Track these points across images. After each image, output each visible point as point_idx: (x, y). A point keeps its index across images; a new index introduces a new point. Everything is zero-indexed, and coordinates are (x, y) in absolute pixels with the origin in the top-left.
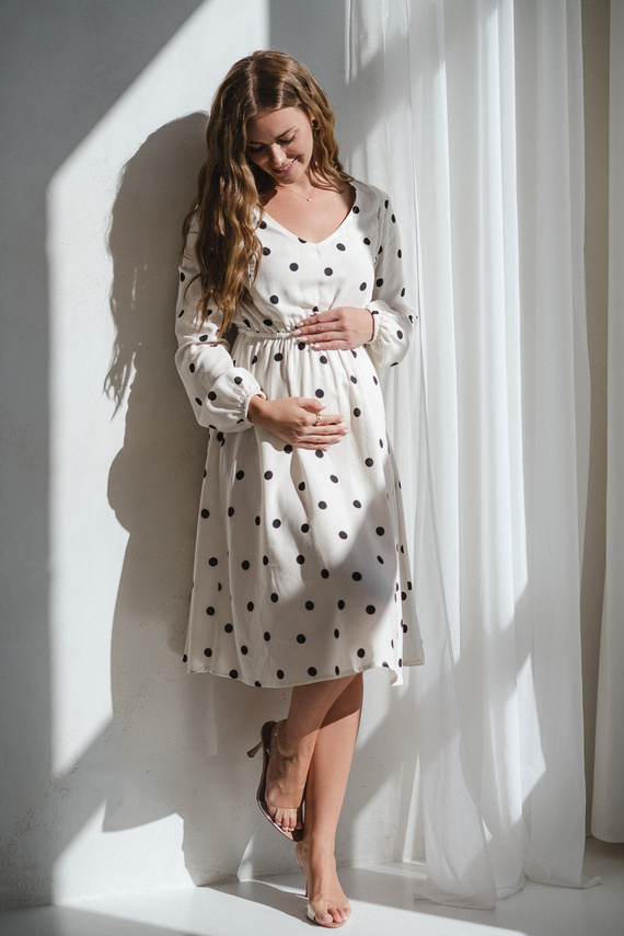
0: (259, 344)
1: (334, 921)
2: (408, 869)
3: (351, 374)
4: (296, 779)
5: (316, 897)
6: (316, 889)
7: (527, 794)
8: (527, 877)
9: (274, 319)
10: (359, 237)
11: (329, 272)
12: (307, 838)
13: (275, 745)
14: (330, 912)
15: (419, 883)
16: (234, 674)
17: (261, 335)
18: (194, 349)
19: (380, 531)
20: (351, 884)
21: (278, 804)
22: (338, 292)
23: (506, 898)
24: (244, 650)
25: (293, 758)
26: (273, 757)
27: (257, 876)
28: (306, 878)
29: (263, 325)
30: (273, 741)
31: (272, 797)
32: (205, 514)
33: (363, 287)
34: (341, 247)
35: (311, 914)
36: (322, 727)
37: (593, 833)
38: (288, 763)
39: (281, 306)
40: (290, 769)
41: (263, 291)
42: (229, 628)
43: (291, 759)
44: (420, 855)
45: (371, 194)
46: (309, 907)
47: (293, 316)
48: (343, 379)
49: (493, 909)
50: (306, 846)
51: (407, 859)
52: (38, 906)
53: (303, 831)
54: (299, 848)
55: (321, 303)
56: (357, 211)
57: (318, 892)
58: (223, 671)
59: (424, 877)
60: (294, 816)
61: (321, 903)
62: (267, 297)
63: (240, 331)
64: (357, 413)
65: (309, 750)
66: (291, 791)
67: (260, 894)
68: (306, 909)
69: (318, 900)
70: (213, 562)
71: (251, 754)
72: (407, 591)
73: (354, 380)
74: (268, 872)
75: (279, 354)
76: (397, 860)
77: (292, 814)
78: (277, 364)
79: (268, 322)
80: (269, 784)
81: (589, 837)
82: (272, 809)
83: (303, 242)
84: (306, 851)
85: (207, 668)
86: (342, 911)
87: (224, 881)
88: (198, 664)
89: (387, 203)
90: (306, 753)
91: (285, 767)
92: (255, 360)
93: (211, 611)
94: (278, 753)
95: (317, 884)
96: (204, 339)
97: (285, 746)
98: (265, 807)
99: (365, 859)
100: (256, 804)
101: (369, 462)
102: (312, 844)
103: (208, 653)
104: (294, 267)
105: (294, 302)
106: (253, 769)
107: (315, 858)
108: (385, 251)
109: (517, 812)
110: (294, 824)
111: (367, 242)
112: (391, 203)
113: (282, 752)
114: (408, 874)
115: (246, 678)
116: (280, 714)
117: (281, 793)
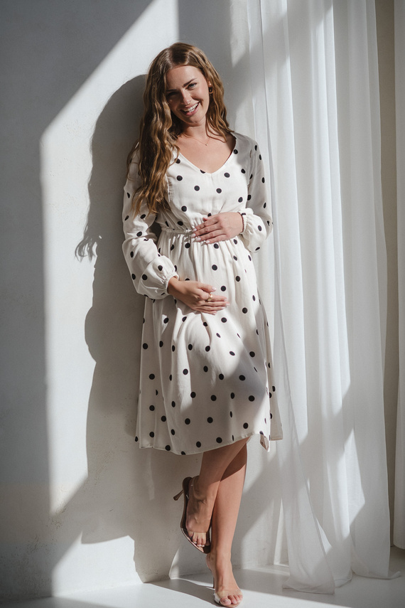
0: (174, 237)
1: (232, 603)
2: (278, 568)
3: (234, 254)
4: (205, 513)
5: (220, 588)
6: (220, 583)
7: (352, 520)
8: (354, 573)
9: (184, 221)
10: (239, 168)
11: (219, 191)
12: (213, 551)
13: (192, 492)
14: (229, 598)
15: (285, 578)
16: (168, 448)
17: (176, 231)
18: (134, 242)
19: (252, 354)
20: (242, 580)
21: (194, 529)
22: (225, 203)
23: (341, 586)
24: (173, 432)
25: (203, 500)
26: (190, 500)
27: (182, 575)
28: (213, 576)
29: (177, 225)
30: (190, 489)
31: (190, 525)
32: (145, 346)
33: (240, 200)
34: (227, 175)
35: (217, 599)
36: (222, 480)
37: (395, 543)
38: (200, 503)
39: (188, 213)
40: (202, 507)
41: (177, 203)
42: (164, 419)
43: (202, 501)
44: (285, 560)
45: (246, 141)
46: (215, 594)
47: (196, 219)
48: (228, 258)
49: (333, 594)
50: (212, 556)
51: (277, 563)
52: (43, 597)
53: (211, 547)
54: (209, 558)
55: (213, 211)
56: (236, 152)
57: (221, 586)
58: (161, 446)
59: (288, 574)
60: (204, 538)
61: (224, 592)
62: (179, 207)
63: (163, 229)
64: (238, 279)
65: (213, 495)
66: (203, 521)
67: (184, 588)
68: (214, 597)
69: (222, 590)
70: (152, 377)
71: (176, 498)
72: (272, 392)
73: (235, 258)
74: (189, 573)
75: (188, 244)
76: (270, 563)
77: (203, 536)
78: (186, 250)
79: (180, 223)
80: (188, 517)
81: (392, 546)
82: (191, 533)
83: (203, 172)
84: (212, 559)
85: (151, 444)
86: (237, 597)
87: (160, 579)
88: (145, 442)
89: (256, 147)
90: (212, 497)
91: (198, 506)
92: (172, 248)
93: (152, 408)
94: (193, 497)
95: (221, 580)
96: (139, 234)
97: (198, 492)
98: (186, 532)
99: (250, 563)
100: (180, 530)
101: (245, 311)
102: (216, 555)
103: (152, 435)
104: (197, 188)
105: (197, 211)
106: (178, 508)
107: (218, 564)
108: (255, 177)
109: (346, 531)
110: (205, 542)
111: (243, 171)
112: (259, 147)
113: (196, 497)
114: (278, 572)
115: (175, 450)
116: (194, 472)
117: (196, 523)
